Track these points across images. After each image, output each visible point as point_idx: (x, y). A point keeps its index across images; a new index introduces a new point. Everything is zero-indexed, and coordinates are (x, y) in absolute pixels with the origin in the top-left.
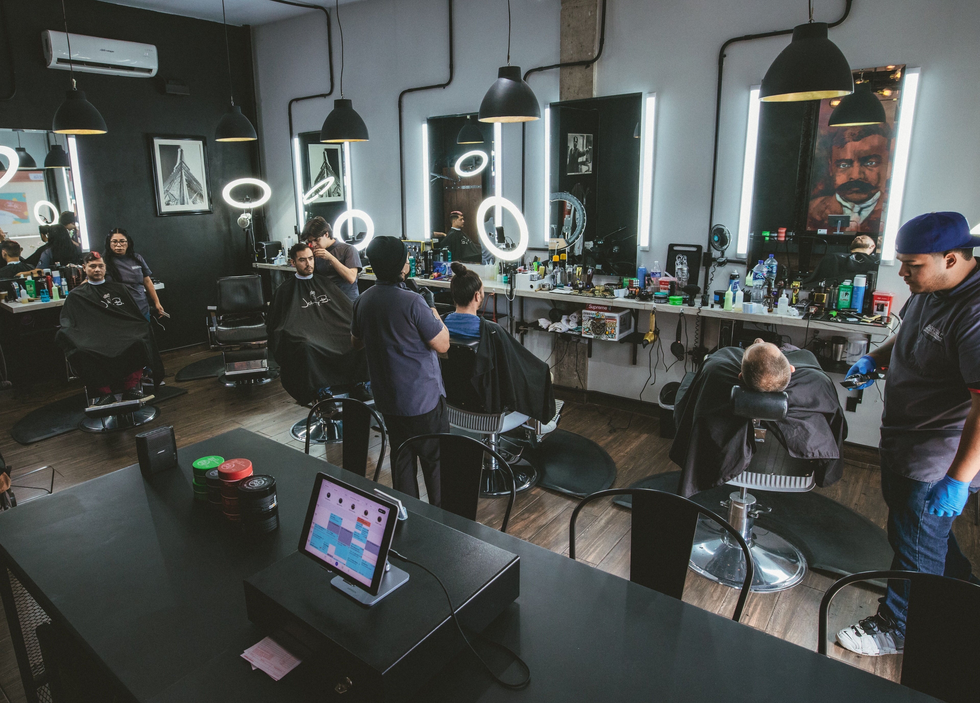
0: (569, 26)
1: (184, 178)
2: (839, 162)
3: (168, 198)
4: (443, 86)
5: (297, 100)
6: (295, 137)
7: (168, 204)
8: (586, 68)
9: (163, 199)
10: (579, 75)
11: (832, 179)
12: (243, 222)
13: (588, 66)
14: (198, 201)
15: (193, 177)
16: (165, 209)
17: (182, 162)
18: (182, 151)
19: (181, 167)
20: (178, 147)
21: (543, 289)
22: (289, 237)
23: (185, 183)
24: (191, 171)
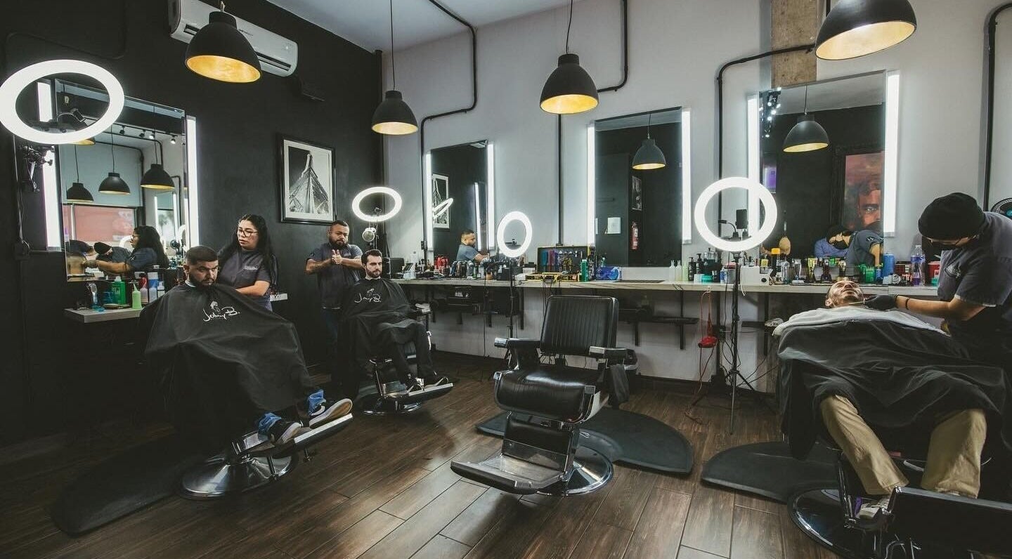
0: (783, 13)
1: (311, 185)
2: (866, 207)
3: (293, 204)
4: (615, 89)
5: (431, 118)
6: (427, 153)
7: (293, 210)
8: (807, 53)
9: (288, 204)
10: (798, 61)
11: (862, 220)
12: (368, 236)
13: (809, 50)
14: (323, 211)
15: (319, 185)
16: (289, 214)
17: (310, 168)
18: (311, 157)
19: (309, 174)
20: (308, 152)
21: (777, 282)
22: (415, 253)
23: (312, 191)
24: (319, 179)
